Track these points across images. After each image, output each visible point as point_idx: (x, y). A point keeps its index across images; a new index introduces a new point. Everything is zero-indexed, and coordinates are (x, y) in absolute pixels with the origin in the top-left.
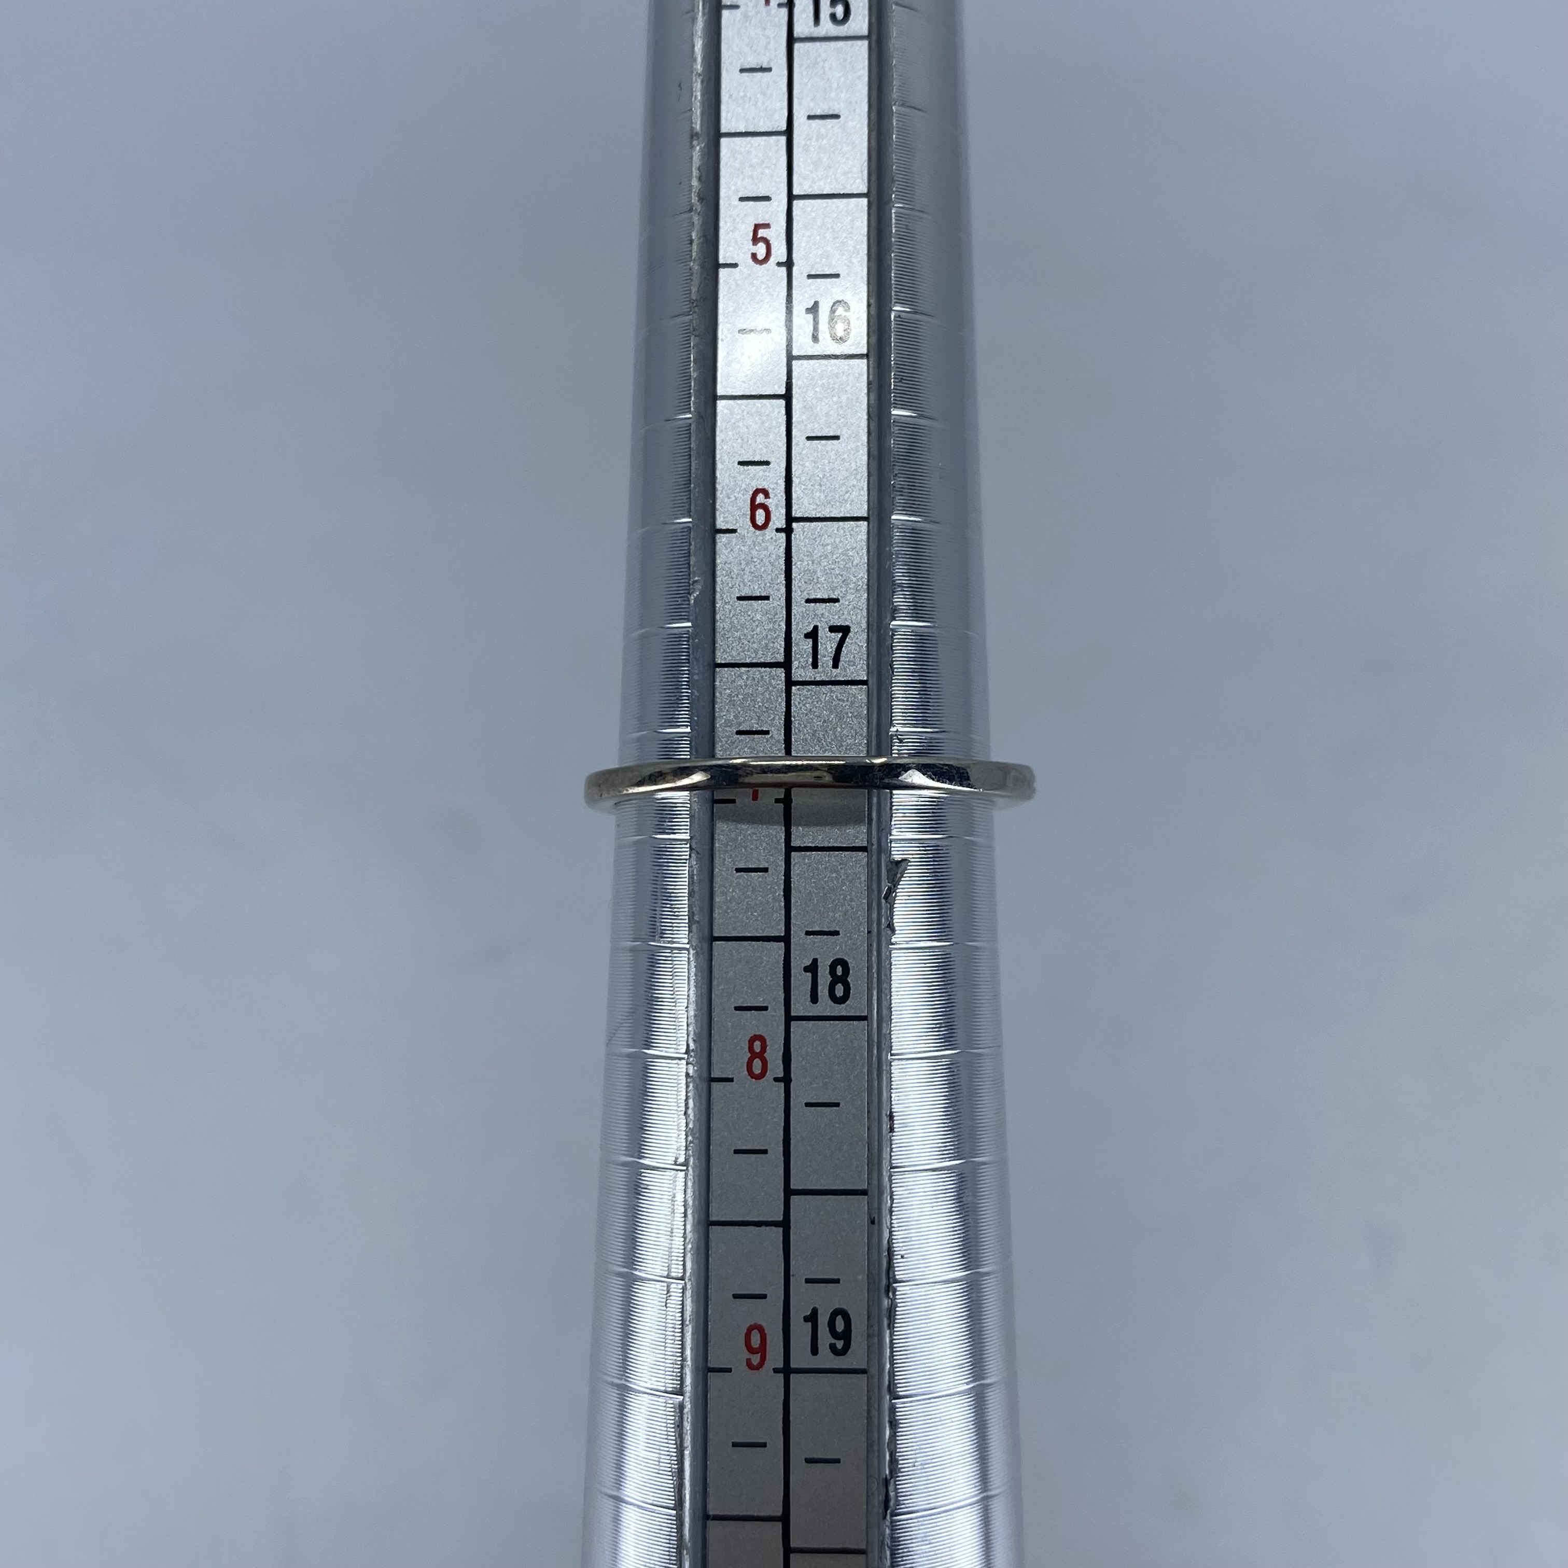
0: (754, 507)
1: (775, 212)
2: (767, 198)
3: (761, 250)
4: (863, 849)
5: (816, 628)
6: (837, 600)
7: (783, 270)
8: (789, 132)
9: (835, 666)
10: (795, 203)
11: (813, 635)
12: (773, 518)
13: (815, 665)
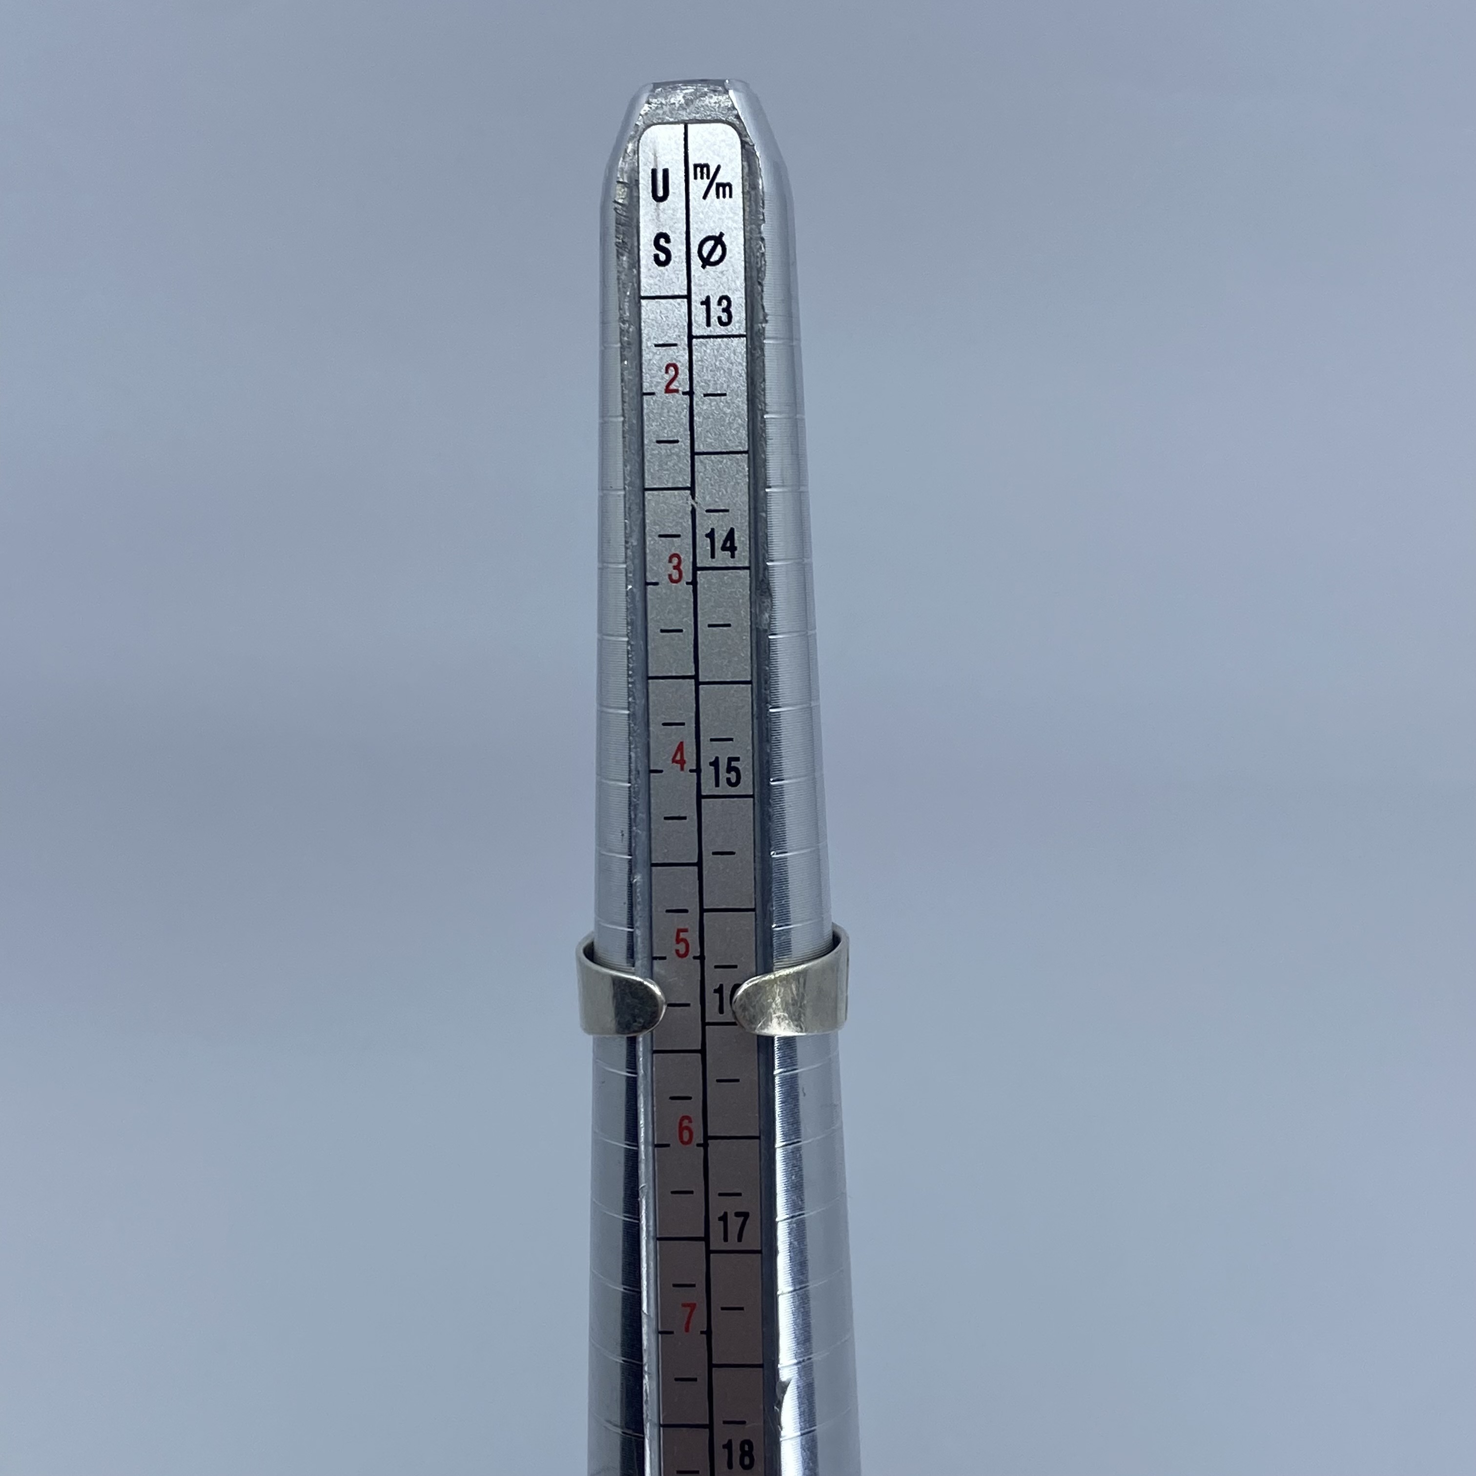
0: (681, 1129)
1: (690, 921)
2: (686, 911)
3: (682, 947)
4: (761, 1366)
5: (726, 1214)
6: (739, 1194)
7: (698, 961)
8: (699, 864)
9: (740, 1239)
10: (705, 914)
11: (724, 1218)
12: (695, 1136)
13: (726, 1239)
